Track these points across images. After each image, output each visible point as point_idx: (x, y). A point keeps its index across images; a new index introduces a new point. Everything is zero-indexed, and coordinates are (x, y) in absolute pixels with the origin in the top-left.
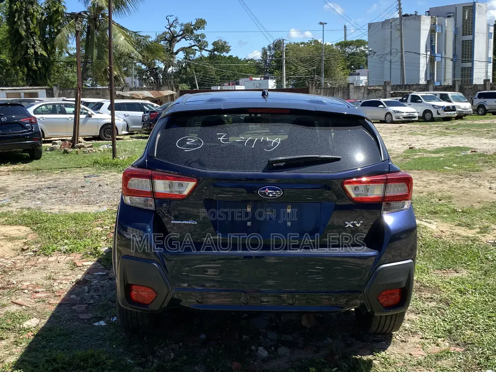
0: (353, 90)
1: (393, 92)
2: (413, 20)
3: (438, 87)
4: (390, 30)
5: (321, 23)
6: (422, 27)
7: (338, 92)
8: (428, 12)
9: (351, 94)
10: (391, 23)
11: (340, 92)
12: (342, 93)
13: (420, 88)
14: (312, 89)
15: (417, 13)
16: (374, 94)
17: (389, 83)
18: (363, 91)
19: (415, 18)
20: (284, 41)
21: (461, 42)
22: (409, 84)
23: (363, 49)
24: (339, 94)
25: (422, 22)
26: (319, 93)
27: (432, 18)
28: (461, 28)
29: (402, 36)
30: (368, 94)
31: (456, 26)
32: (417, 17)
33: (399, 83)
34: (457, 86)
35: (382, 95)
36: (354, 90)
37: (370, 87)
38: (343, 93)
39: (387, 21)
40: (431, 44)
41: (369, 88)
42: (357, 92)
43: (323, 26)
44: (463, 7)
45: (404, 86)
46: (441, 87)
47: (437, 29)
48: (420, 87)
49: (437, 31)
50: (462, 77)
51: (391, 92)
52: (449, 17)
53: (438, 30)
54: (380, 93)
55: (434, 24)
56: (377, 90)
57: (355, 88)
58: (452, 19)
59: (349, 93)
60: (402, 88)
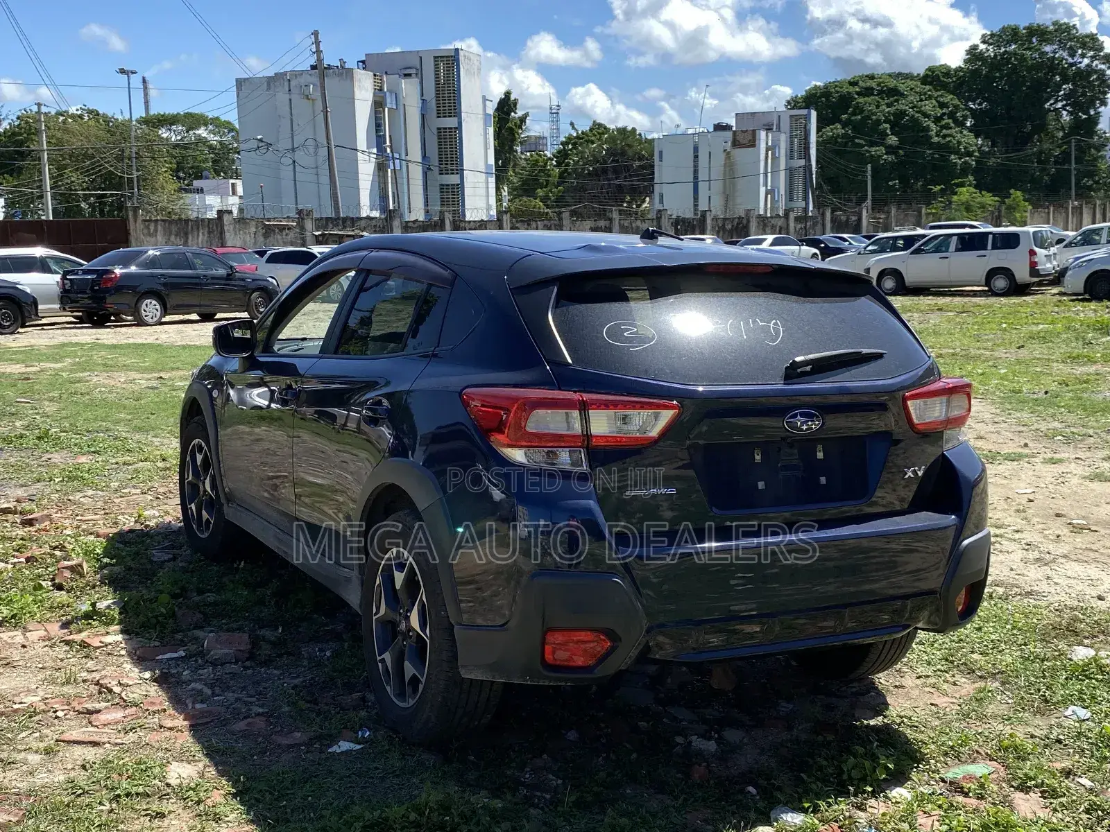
0: (232, 227)
1: (320, 233)
2: (337, 79)
3: (410, 224)
4: (288, 97)
5: (122, 71)
6: (359, 94)
7: (198, 229)
8: (363, 62)
9: (227, 235)
10: (289, 80)
11: (201, 231)
12: (206, 233)
13: (375, 226)
14: (136, 222)
15: (345, 62)
16: (279, 237)
17: (309, 213)
18: (253, 229)
19: (340, 75)
20: (43, 107)
21: (435, 132)
22: (351, 216)
23: (204, 135)
24: (201, 234)
25: (356, 84)
26: (152, 231)
27: (375, 75)
28: (434, 102)
29: (327, 111)
30: (266, 236)
31: (423, 95)
32: (344, 73)
33: (328, 213)
34: (447, 223)
35: (296, 238)
36: (235, 227)
37: (269, 220)
38: (209, 233)
39: (279, 77)
40: (377, 131)
41: (267, 223)
42: (240, 230)
43: (128, 77)
44: (435, 57)
45: (341, 222)
46: (416, 225)
47: (388, 100)
48: (374, 223)
49: (389, 105)
50: (442, 205)
51: (317, 233)
52: (409, 75)
53: (390, 103)
54: (292, 235)
55: (381, 89)
56: (284, 229)
57: (236, 222)
58: (415, 81)
59: (222, 233)
60: (337, 225)
